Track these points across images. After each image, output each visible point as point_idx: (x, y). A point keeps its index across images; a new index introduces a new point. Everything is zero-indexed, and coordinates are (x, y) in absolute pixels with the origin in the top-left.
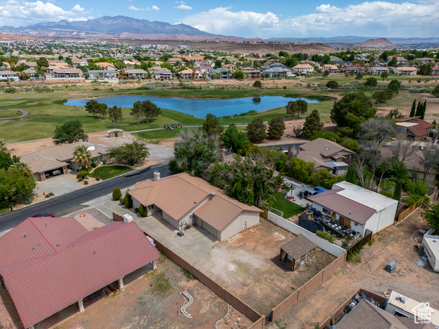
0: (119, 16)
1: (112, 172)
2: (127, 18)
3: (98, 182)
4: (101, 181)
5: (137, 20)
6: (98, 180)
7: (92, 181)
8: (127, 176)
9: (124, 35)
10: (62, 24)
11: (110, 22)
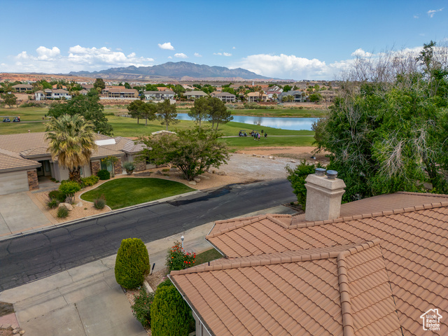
0: (182, 62)
1: (140, 191)
2: (188, 63)
3: (98, 213)
4: (108, 210)
5: (198, 65)
6: (99, 206)
7: (81, 210)
8: (177, 203)
9: (184, 79)
10: (131, 69)
11: (173, 67)
